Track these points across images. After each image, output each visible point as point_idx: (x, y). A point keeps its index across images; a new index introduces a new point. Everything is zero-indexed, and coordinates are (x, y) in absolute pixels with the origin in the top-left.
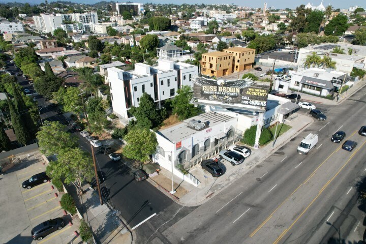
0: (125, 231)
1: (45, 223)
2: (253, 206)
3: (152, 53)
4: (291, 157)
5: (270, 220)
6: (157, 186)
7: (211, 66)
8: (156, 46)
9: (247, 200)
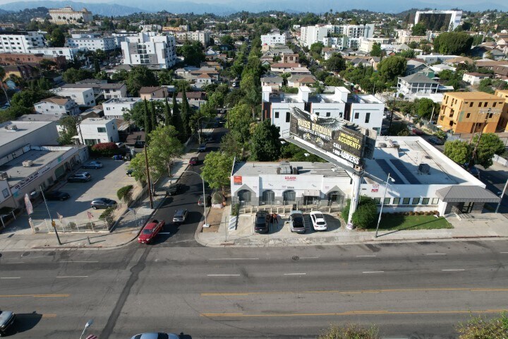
3: (391, 82)
4: (379, 259)
7: (452, 113)
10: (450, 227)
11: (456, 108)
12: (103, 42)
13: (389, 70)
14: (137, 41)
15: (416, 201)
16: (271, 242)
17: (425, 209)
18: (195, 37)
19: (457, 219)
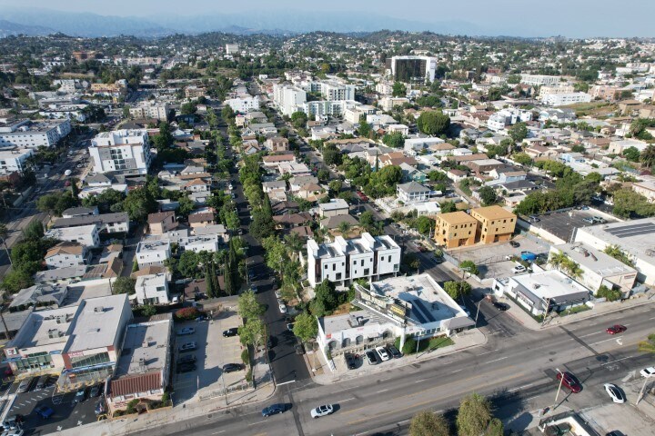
0: (272, 384)
1: (231, 365)
2: (357, 397)
3: (391, 189)
4: (421, 372)
5: (361, 409)
6: (307, 362)
7: (444, 232)
8: (397, 180)
9: (357, 393)
10: (452, 343)
11: (446, 228)
12: (46, 137)
13: (388, 178)
14: (107, 144)
15: (434, 330)
16: (361, 374)
17: (439, 334)
18: (154, 112)
19: (456, 337)
